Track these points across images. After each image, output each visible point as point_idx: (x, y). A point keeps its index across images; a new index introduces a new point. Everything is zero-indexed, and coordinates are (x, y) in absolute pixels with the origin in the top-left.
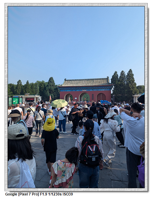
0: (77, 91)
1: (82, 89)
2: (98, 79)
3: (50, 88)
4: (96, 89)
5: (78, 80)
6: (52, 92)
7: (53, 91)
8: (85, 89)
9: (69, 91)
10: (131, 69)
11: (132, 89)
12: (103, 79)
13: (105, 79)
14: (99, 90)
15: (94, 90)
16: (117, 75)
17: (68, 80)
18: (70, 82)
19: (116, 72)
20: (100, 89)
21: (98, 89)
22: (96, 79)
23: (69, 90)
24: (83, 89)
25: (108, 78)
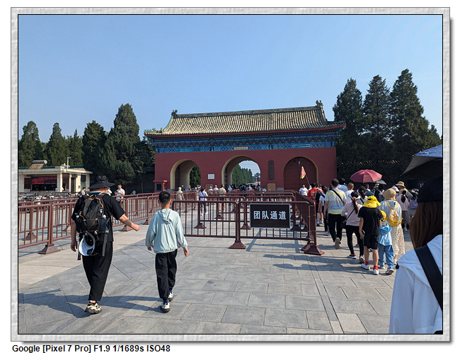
0: (217, 149)
1: (231, 144)
2: (284, 111)
3: (119, 140)
4: (283, 142)
5: (217, 115)
6: (128, 155)
7: (132, 150)
8: (244, 145)
9: (187, 150)
10: (407, 71)
11: (419, 139)
12: (302, 110)
13: (309, 109)
14: (294, 146)
15: (275, 147)
16: (359, 92)
17: (183, 117)
18: (191, 121)
19: (351, 84)
20: (296, 142)
21: (290, 142)
22: (278, 112)
23: (188, 146)
24: (238, 145)
25: (318, 108)
